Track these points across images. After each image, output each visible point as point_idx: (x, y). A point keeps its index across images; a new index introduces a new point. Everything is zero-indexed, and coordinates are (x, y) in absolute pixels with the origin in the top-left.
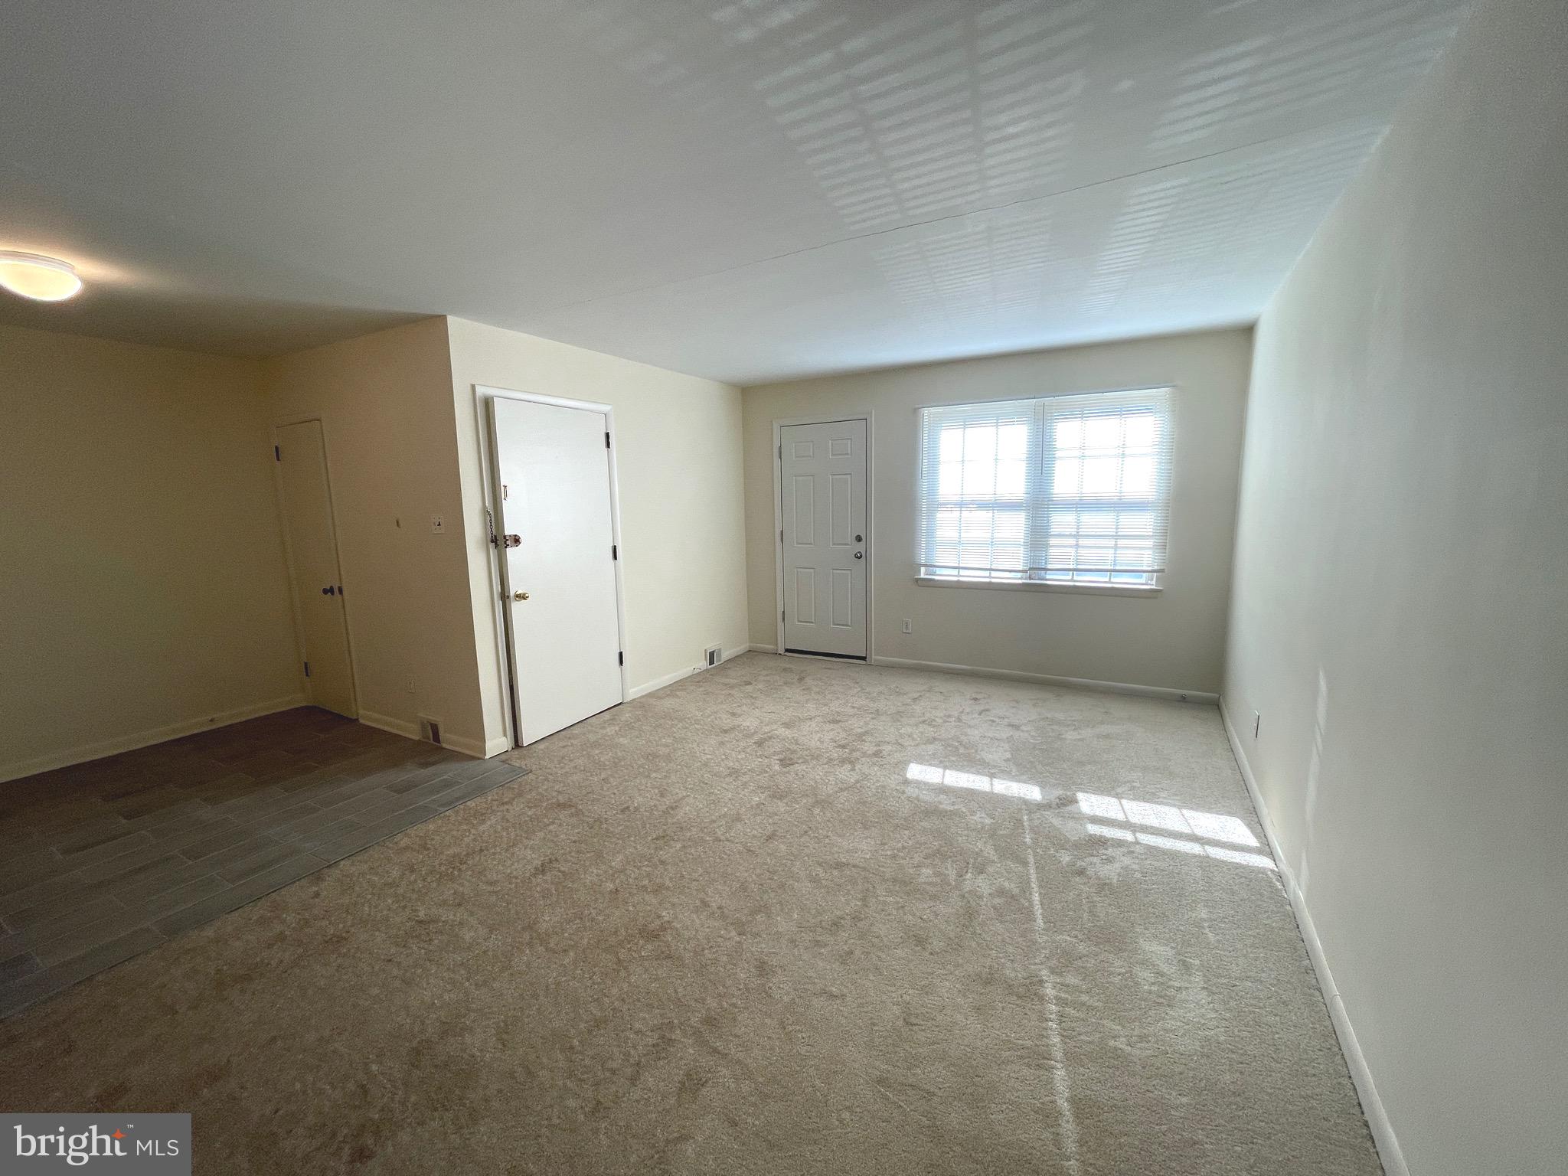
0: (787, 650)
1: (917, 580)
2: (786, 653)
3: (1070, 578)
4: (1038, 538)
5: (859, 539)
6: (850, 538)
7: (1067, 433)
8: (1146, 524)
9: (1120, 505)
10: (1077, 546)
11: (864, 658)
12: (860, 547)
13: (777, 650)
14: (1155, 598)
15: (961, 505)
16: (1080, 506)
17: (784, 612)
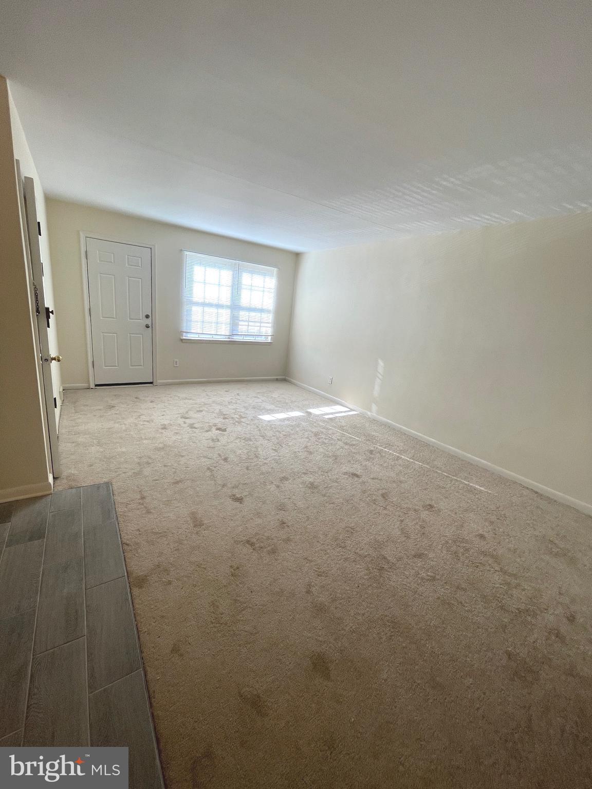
0: (96, 385)
1: (182, 340)
2: (96, 387)
3: (242, 338)
4: (234, 322)
5: (147, 317)
6: (142, 315)
7: (246, 279)
8: (269, 318)
9: (261, 311)
10: (248, 325)
11: (151, 383)
12: (148, 322)
13: (89, 386)
14: (270, 345)
15: (204, 304)
16: (250, 309)
17: (93, 362)
